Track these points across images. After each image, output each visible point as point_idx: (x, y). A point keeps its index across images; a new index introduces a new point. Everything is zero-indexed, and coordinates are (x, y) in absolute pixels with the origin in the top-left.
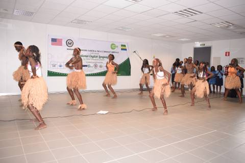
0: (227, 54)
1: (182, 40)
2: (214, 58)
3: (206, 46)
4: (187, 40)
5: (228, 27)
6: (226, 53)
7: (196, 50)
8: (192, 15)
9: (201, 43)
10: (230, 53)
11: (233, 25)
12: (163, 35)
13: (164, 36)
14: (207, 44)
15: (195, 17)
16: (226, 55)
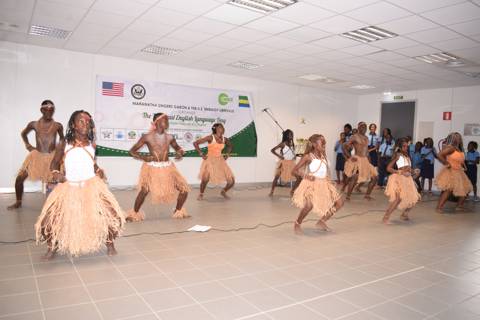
0: (447, 116)
1: (358, 87)
2: (422, 123)
3: (405, 99)
4: (368, 87)
5: (447, 62)
6: (445, 113)
7: (387, 109)
8: (378, 39)
9: (396, 94)
10: (453, 115)
11: (458, 58)
12: (320, 77)
13: (323, 80)
14: (408, 97)
15: (383, 43)
16: (444, 119)
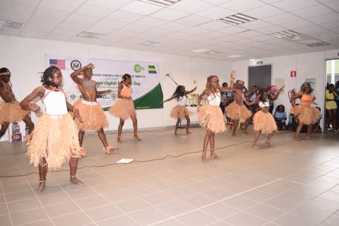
0: (293, 74)
1: (232, 56)
2: (277, 80)
3: (265, 63)
4: (238, 56)
5: (292, 37)
6: (292, 72)
7: (252, 70)
8: (244, 22)
9: (258, 60)
10: (297, 73)
11: (299, 34)
12: (204, 50)
13: (208, 52)
15: (247, 25)
16: (292, 76)
